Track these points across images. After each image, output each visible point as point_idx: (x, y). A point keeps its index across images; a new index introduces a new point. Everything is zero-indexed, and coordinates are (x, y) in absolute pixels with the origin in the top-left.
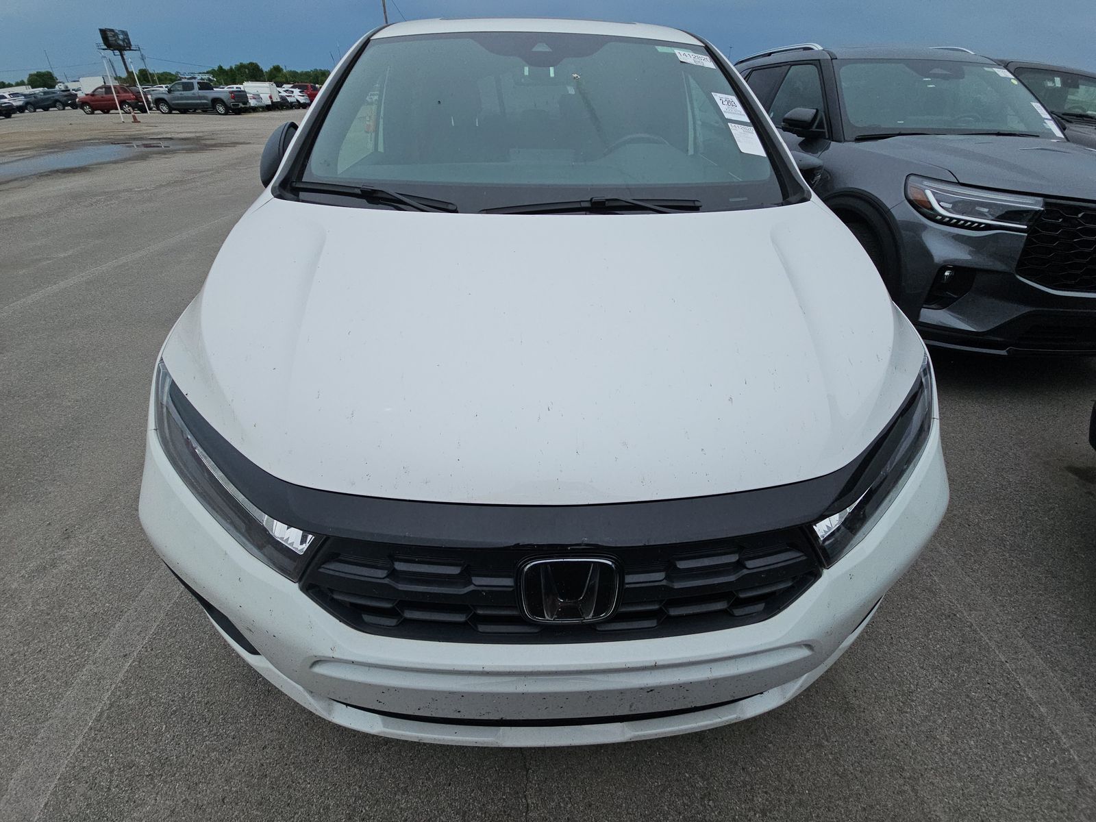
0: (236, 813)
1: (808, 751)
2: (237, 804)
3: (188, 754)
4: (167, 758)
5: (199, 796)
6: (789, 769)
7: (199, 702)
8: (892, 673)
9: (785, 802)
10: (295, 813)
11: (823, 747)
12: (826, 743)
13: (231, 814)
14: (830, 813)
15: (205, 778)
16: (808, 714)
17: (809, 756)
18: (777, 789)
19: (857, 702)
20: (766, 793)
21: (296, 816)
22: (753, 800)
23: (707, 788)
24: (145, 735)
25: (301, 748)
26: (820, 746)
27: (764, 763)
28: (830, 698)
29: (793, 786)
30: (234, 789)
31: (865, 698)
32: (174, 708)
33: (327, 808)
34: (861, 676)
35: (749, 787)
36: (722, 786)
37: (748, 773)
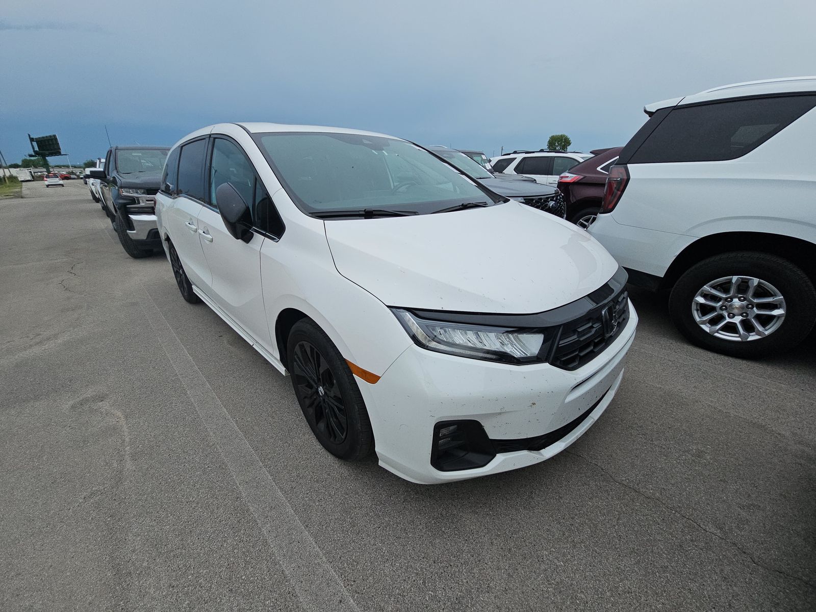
0: (523, 572)
2: (517, 569)
3: (463, 585)
4: (457, 598)
5: (497, 588)
7: (430, 566)
10: (541, 544)
13: (521, 575)
15: (488, 580)
21: (543, 544)
24: (426, 607)
25: (506, 527)
30: (507, 568)
32: (421, 582)
33: (548, 530)
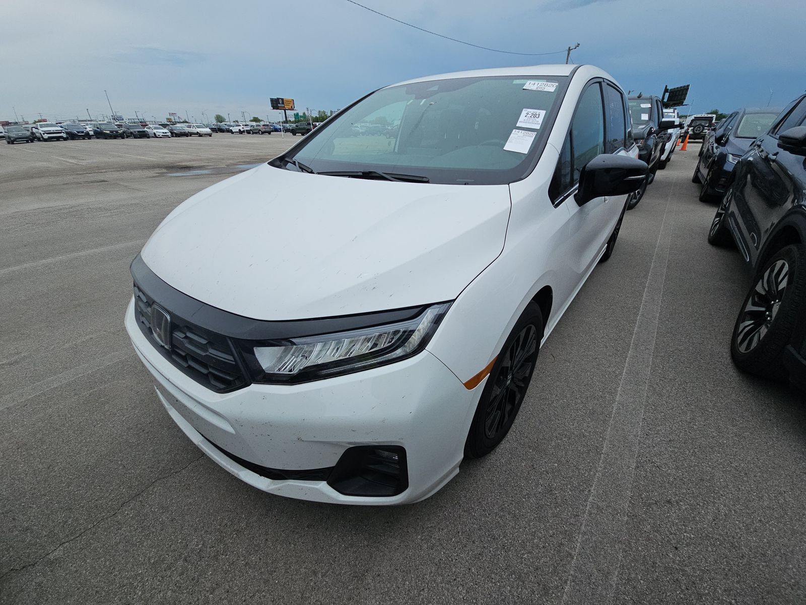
1: (305, 568)
6: (285, 563)
8: (419, 595)
9: (261, 572)
11: (316, 575)
12: (320, 576)
14: (271, 603)
16: (332, 555)
17: (303, 570)
18: (267, 564)
19: (370, 581)
20: (260, 559)
22: (250, 555)
23: (242, 529)
26: (315, 573)
27: (278, 549)
28: (357, 562)
29: (275, 571)
31: (378, 585)
34: (395, 574)
35: (257, 548)
36: (248, 536)
37: (266, 543)
